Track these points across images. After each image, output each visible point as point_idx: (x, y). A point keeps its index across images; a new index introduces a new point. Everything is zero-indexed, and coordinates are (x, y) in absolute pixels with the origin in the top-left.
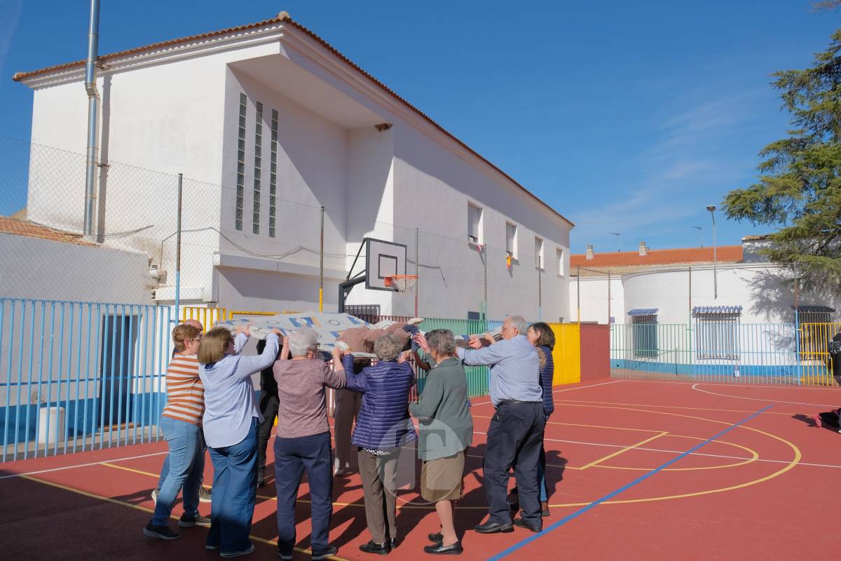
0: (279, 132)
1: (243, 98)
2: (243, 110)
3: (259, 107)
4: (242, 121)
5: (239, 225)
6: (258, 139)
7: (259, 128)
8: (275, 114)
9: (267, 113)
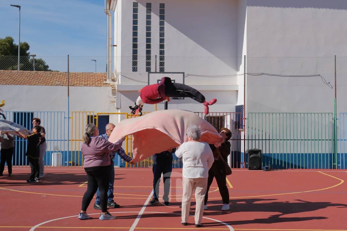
0: (166, 15)
1: (135, 5)
2: (135, 10)
3: (149, 6)
4: (135, 16)
5: (135, 70)
6: (149, 23)
7: (149, 17)
8: (162, 6)
9: (156, 7)
